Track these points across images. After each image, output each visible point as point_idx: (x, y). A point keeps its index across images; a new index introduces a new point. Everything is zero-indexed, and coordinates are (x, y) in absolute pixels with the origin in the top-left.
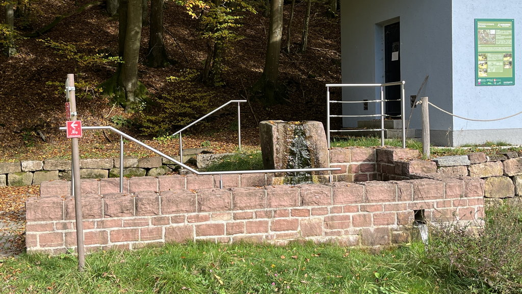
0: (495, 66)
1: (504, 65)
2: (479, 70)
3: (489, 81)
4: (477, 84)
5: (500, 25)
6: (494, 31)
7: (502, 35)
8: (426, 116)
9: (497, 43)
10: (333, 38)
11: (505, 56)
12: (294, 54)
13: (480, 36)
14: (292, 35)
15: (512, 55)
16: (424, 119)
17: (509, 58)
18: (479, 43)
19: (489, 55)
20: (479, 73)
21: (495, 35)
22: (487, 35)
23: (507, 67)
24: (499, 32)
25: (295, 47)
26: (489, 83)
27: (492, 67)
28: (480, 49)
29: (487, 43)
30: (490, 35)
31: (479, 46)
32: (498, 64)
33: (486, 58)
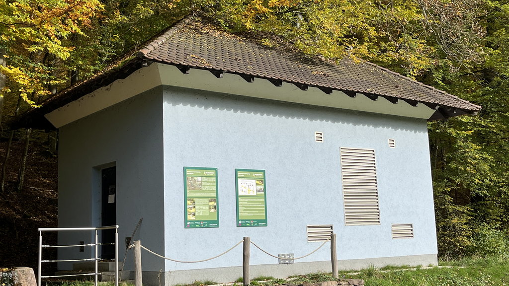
0: (202, 210)
1: (210, 209)
2: (188, 213)
3: (197, 224)
4: (186, 227)
5: (206, 173)
6: (201, 178)
7: (208, 182)
8: (139, 260)
9: (203, 189)
10: (51, 178)
11: (211, 201)
12: (8, 193)
13: (188, 183)
14: (7, 174)
15: (216, 200)
16: (137, 262)
17: (213, 202)
18: (187, 189)
19: (196, 200)
20: (188, 216)
21: (201, 181)
22: (195, 181)
23: (212, 211)
24: (205, 179)
25: (9, 186)
26: (197, 226)
27: (199, 211)
28: (188, 195)
29: (194, 189)
30: (198, 181)
31: (188, 191)
32: (204, 208)
33: (194, 203)
